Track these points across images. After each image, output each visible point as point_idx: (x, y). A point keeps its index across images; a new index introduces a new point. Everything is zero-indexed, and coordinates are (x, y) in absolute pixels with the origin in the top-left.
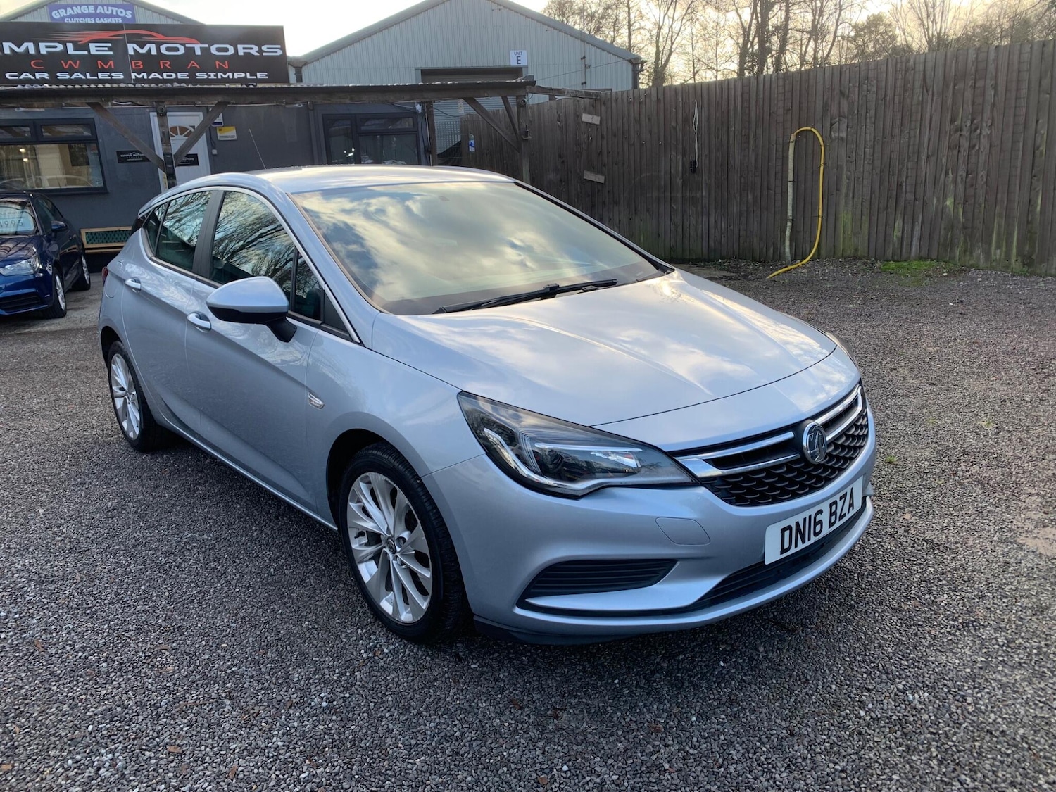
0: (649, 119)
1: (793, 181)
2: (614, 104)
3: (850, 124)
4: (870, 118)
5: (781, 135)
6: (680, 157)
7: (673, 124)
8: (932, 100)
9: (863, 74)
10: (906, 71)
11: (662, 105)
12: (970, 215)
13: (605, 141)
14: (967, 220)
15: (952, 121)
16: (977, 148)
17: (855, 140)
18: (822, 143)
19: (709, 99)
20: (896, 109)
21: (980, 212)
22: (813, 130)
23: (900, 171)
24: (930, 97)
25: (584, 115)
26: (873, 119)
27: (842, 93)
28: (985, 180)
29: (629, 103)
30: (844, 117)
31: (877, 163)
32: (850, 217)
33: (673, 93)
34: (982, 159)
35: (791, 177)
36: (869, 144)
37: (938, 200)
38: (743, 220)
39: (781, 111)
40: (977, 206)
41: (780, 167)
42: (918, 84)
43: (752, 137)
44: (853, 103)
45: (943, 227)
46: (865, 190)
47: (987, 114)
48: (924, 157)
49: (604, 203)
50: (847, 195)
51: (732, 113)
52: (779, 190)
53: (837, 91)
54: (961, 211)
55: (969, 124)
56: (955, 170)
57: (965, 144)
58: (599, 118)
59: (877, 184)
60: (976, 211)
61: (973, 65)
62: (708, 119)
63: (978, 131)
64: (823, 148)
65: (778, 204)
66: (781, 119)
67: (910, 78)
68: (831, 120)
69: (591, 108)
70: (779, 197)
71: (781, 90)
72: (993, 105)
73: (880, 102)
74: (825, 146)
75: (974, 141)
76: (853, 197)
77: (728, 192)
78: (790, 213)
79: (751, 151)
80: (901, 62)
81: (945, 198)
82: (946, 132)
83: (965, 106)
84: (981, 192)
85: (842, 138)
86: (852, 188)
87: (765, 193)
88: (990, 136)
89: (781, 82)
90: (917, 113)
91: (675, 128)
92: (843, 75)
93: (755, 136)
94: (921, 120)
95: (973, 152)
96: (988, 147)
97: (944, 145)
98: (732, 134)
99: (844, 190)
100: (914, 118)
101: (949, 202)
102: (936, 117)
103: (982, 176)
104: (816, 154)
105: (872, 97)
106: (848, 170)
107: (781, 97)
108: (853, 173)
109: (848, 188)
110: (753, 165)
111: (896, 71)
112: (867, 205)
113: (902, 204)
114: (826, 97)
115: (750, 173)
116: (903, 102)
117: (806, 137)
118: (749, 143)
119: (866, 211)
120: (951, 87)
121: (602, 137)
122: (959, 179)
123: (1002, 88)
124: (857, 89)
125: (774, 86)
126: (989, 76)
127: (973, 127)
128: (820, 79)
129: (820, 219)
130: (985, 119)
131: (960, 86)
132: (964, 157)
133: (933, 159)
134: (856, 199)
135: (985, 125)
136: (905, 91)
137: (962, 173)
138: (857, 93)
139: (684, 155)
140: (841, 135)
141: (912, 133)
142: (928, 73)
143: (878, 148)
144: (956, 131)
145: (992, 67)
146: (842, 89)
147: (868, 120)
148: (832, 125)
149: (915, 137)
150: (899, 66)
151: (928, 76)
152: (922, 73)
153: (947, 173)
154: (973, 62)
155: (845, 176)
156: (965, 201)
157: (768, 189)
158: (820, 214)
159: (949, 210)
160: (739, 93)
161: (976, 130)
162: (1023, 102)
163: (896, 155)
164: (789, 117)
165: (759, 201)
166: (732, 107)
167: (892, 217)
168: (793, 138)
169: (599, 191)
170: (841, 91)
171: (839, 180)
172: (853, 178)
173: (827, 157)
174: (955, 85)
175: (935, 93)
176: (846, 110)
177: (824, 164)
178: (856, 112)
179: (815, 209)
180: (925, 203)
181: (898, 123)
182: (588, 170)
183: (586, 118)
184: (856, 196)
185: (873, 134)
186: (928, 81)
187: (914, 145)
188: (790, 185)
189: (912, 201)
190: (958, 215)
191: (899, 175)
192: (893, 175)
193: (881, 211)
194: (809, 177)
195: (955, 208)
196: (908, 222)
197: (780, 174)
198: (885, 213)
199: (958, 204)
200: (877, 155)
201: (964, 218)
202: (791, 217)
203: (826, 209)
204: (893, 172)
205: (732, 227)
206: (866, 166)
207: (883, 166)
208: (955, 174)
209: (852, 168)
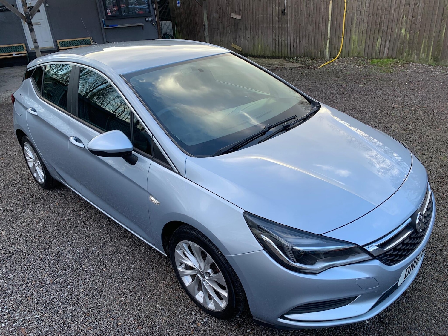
1: (331, 20)
6: (277, 7)
12: (412, 37)
14: (410, 40)
16: (418, 5)
18: (345, 1)
21: (417, 36)
23: (382, 15)
28: (420, 20)
31: (371, 11)
32: (357, 37)
34: (420, 10)
35: (330, 18)
36: (368, 2)
37: (398, 30)
38: (307, 38)
40: (416, 33)
41: (325, 13)
45: (399, 42)
46: (364, 25)
48: (393, 9)
50: (356, 27)
52: (324, 24)
54: (408, 35)
57: (413, 3)
59: (370, 22)
60: (415, 35)
64: (346, 4)
65: (323, 31)
70: (324, 27)
74: (347, 3)
75: (417, 2)
76: (359, 28)
77: (300, 25)
78: (329, 35)
79: (311, 5)
81: (401, 29)
84: (418, 26)
86: (358, 23)
87: (318, 25)
95: (416, 7)
96: (423, 4)
97: (403, 3)
99: (354, 25)
101: (403, 31)
103: (419, 19)
104: (342, 7)
106: (357, 15)
108: (359, 16)
109: (356, 23)
110: (312, 12)
112: (365, 32)
113: (381, 32)
115: (311, 16)
118: (310, 1)
119: (364, 35)
122: (409, 19)
129: (343, 39)
132: (412, 9)
133: (397, 10)
134: (360, 29)
137: (410, 17)
139: (279, 6)
143: (372, 4)
153: (403, 17)
155: (355, 18)
156: (410, 31)
157: (319, 23)
158: (343, 36)
159: (403, 34)
163: (380, 7)
165: (314, 29)
167: (376, 38)
171: (352, 19)
172: (359, 19)
173: (348, 9)
177: (346, 12)
179: (340, 33)
180: (392, 31)
182: (233, 13)
184: (360, 28)
187: (389, 2)
188: (329, 22)
189: (386, 31)
190: (407, 38)
191: (381, 18)
192: (378, 17)
193: (371, 35)
194: (339, 18)
195: (406, 34)
196: (383, 41)
197: (325, 16)
198: (373, 36)
199: (407, 32)
200: (371, 8)
201: (409, 38)
202: (329, 38)
203: (346, 34)
204: (378, 16)
205: (301, 42)
206: (366, 13)
207: (374, 13)
208: (407, 17)
209: (359, 14)
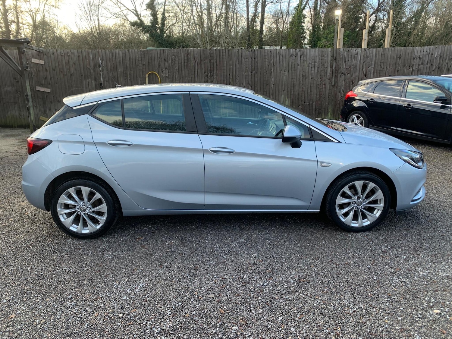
0: (74, 64)
2: (52, 55)
3: (169, 71)
4: (177, 70)
5: (142, 74)
6: (93, 81)
7: (88, 67)
9: (172, 54)
10: (188, 54)
11: (81, 58)
13: (48, 73)
15: (205, 73)
17: (172, 77)
18: (159, 78)
19: (106, 58)
20: (186, 68)
22: (155, 73)
24: (196, 64)
25: (32, 59)
26: (178, 70)
29: (62, 56)
30: (167, 69)
33: (87, 53)
39: (141, 65)
42: (192, 59)
43: (128, 74)
44: (170, 64)
47: (215, 71)
49: (51, 102)
51: (118, 64)
53: (163, 59)
57: (209, 81)
58: (44, 61)
61: (209, 55)
62: (107, 66)
66: (141, 68)
67: (190, 57)
68: (162, 69)
69: (37, 56)
71: (140, 56)
72: (217, 68)
73: (179, 64)
74: (161, 79)
75: (212, 80)
79: (128, 80)
82: (203, 76)
83: (208, 68)
85: (167, 77)
88: (216, 78)
89: (139, 53)
90: (193, 69)
91: (89, 69)
92: (165, 53)
93: (130, 74)
94: (195, 72)
98: (119, 73)
100: (192, 71)
102: (199, 71)
105: (177, 62)
107: (140, 59)
111: (184, 54)
114: (159, 61)
116: (188, 65)
117: (152, 75)
118: (127, 76)
120: (203, 61)
121: (46, 70)
123: (218, 63)
124: (171, 59)
125: (136, 54)
126: (214, 58)
127: (211, 75)
130: (215, 73)
131: (206, 61)
136: (188, 61)
139: (95, 80)
140: (166, 75)
141: (192, 76)
142: (195, 56)
144: (206, 76)
145: (215, 56)
148: (162, 71)
150: (185, 52)
151: (195, 57)
152: (193, 56)
160: (121, 56)
161: (212, 76)
162: (225, 68)
164: (144, 67)
166: (118, 61)
168: (147, 75)
169: (47, 96)
170: (164, 59)
174: (204, 61)
175: (198, 63)
176: (167, 66)
178: (171, 67)
181: (187, 72)
182: (39, 86)
183: (34, 60)
185: (178, 76)
186: (195, 58)
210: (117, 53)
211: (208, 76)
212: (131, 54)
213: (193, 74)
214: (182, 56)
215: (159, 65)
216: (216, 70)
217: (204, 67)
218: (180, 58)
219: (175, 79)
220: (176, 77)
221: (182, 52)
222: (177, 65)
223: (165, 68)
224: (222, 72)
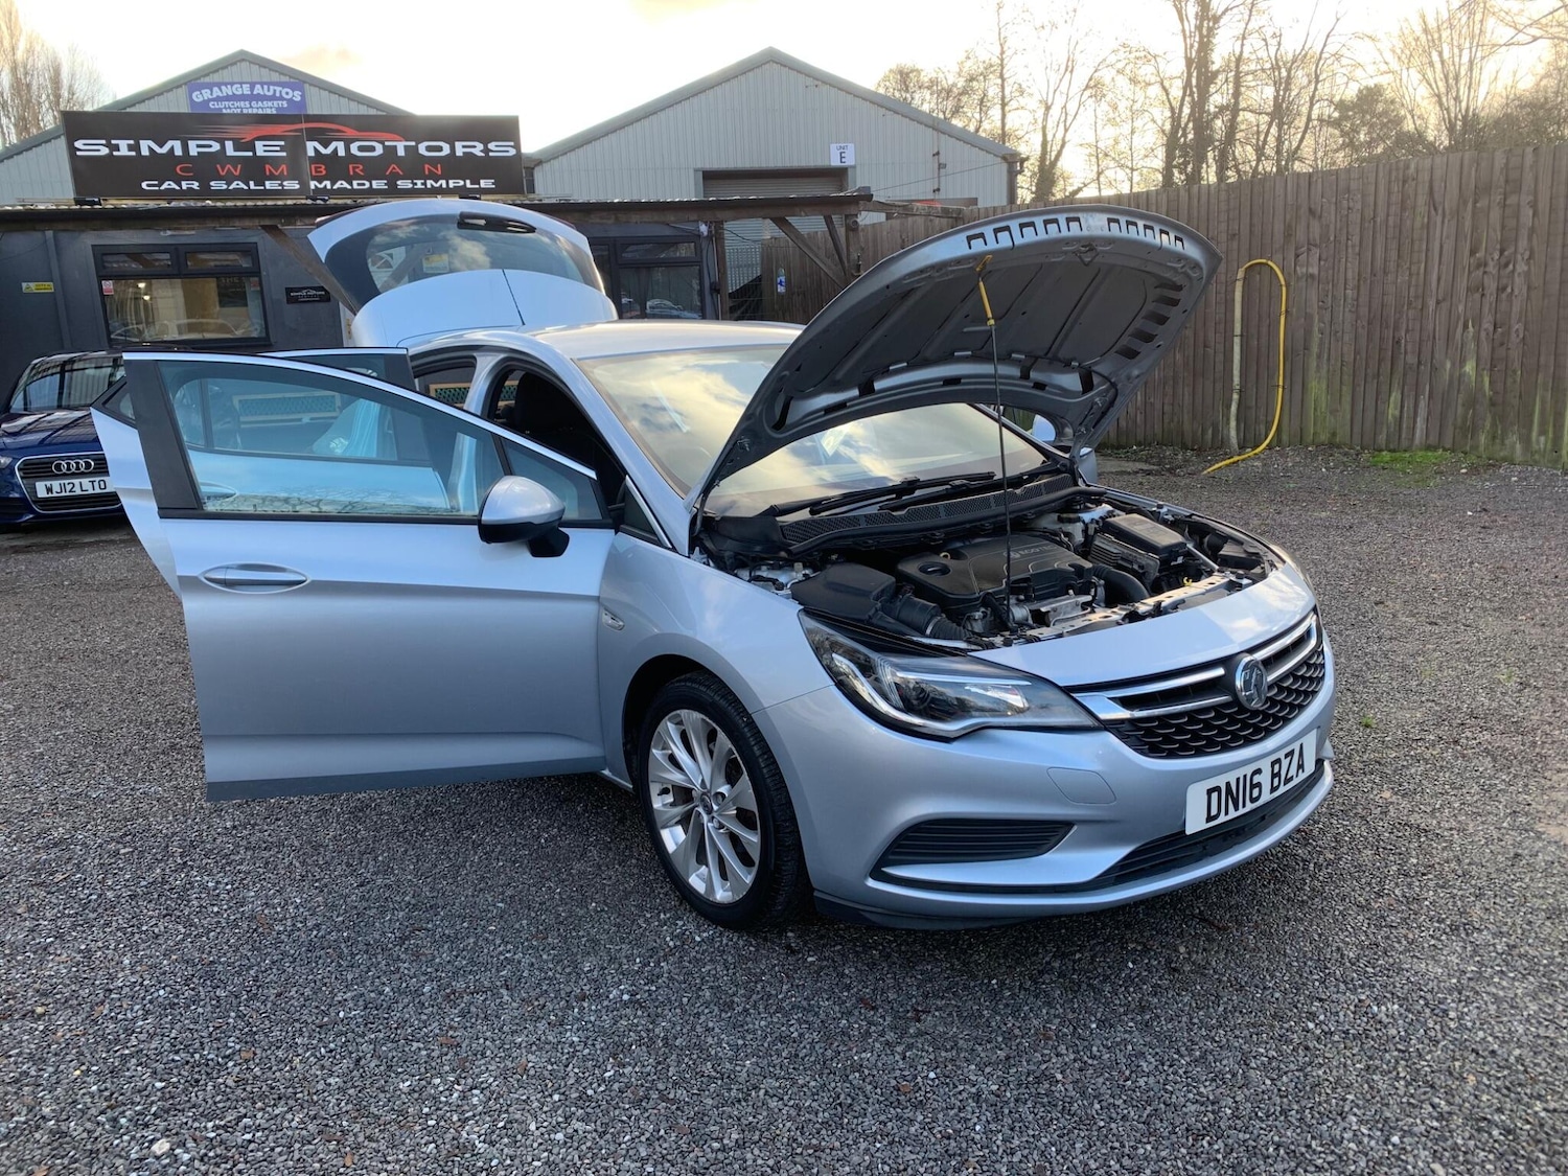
1: (1242, 336)
3: (1324, 257)
4: (1353, 246)
5: (1223, 270)
8: (1443, 222)
9: (1342, 184)
10: (1404, 182)
12: (1499, 386)
14: (1496, 393)
15: (1473, 252)
16: (1509, 290)
17: (1330, 278)
18: (1283, 282)
20: (1391, 235)
21: (1515, 382)
22: (1270, 263)
23: (1396, 323)
24: (1439, 219)
26: (1357, 249)
27: (1311, 212)
28: (1521, 336)
30: (1315, 246)
31: (1364, 311)
32: (1324, 386)
34: (1516, 308)
35: (1238, 330)
36: (1351, 284)
37: (1453, 364)
38: (1169, 390)
39: (1223, 237)
40: (1510, 373)
41: (1223, 315)
42: (1422, 200)
44: (1328, 226)
45: (1460, 401)
46: (1345, 348)
47: (1523, 243)
48: (1432, 303)
50: (1319, 356)
52: (1220, 347)
53: (1304, 210)
54: (1487, 380)
55: (1496, 257)
56: (1478, 321)
57: (1491, 286)
59: (1363, 341)
60: (1510, 380)
61: (1501, 173)
63: (1511, 267)
64: (1284, 289)
65: (1220, 367)
66: (1224, 248)
67: (1411, 191)
68: (1296, 249)
70: (1220, 357)
71: (1223, 206)
72: (1532, 230)
73: (1366, 225)
74: (1288, 285)
75: (1504, 281)
76: (1329, 359)
78: (1236, 380)
80: (1397, 169)
81: (1463, 362)
82: (1464, 268)
83: (1490, 230)
84: (1515, 354)
85: (1312, 276)
86: (1327, 345)
87: (1201, 351)
88: (1528, 274)
89: (1223, 196)
90: (1421, 240)
92: (1313, 187)
94: (1427, 250)
95: (1504, 296)
96: (1525, 290)
97: (1462, 285)
99: (1315, 349)
100: (1416, 248)
101: (1469, 367)
102: (1449, 247)
103: (1517, 330)
104: (1274, 297)
105: (1355, 217)
106: (1321, 320)
107: (1223, 217)
108: (1328, 324)
109: (1321, 344)
111: (1390, 182)
112: (1348, 370)
113: (1401, 369)
114: (1288, 217)
116: (1400, 225)
117: (1260, 274)
119: (1347, 379)
120: (1470, 205)
122: (1483, 334)
123: (1543, 205)
124: (1333, 207)
125: (1213, 201)
126: (1525, 188)
127: (1503, 261)
128: (1279, 191)
129: (1280, 390)
130: (1521, 250)
131: (1483, 203)
132: (1491, 304)
133: (1445, 306)
134: (1332, 362)
135: (1519, 257)
136: (1403, 209)
137: (1487, 325)
138: (1333, 212)
140: (1311, 270)
141: (1414, 268)
142: (1436, 185)
143: (1364, 291)
144: (1478, 266)
145: (1528, 177)
146: (1312, 206)
147: (1350, 250)
148: (1297, 256)
149: (1418, 274)
150: (1394, 174)
151: (1436, 189)
152: (1427, 185)
153: (1466, 326)
154: (1502, 169)
155: (1317, 329)
156: (1493, 367)
157: (1205, 346)
158: (1281, 383)
159: (1470, 379)
161: (1506, 265)
163: (1390, 300)
164: (1235, 245)
165: (1191, 363)
167: (1385, 388)
168: (1241, 274)
170: (1310, 209)
171: (1308, 332)
172: (1328, 331)
173: (1290, 303)
174: (1475, 202)
175: (1447, 212)
176: (1317, 236)
177: (1287, 311)
178: (1332, 238)
179: (1272, 373)
180: (1434, 369)
181: (1393, 255)
184: (1333, 357)
185: (1357, 270)
186: (1436, 196)
187: (1417, 286)
188: (1237, 340)
189: (1415, 366)
190: (1483, 387)
191: (1396, 328)
192: (1387, 327)
193: (1369, 379)
194: (1264, 330)
195: (1479, 374)
196: (1409, 396)
197: (1222, 326)
198: (1375, 381)
199: (1483, 369)
200: (1363, 299)
201: (1491, 389)
202: (1238, 387)
203: (1290, 376)
204: (1387, 323)
205: (1152, 400)
206: (1347, 314)
207: (1372, 315)
208: (1477, 328)
209: (1327, 318)
210: (1154, 202)
211: (1486, 265)
212: (1196, 201)
213: (1419, 262)
214: (1382, 188)
215: (1288, 234)
216: (1530, 239)
217: (1474, 228)
218: (1372, 198)
219: (1342, 281)
220: (1350, 275)
221: (1381, 174)
222: (1358, 226)
223: (1309, 244)
224: (1560, 242)
